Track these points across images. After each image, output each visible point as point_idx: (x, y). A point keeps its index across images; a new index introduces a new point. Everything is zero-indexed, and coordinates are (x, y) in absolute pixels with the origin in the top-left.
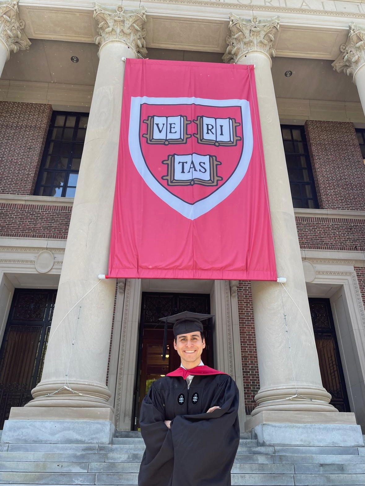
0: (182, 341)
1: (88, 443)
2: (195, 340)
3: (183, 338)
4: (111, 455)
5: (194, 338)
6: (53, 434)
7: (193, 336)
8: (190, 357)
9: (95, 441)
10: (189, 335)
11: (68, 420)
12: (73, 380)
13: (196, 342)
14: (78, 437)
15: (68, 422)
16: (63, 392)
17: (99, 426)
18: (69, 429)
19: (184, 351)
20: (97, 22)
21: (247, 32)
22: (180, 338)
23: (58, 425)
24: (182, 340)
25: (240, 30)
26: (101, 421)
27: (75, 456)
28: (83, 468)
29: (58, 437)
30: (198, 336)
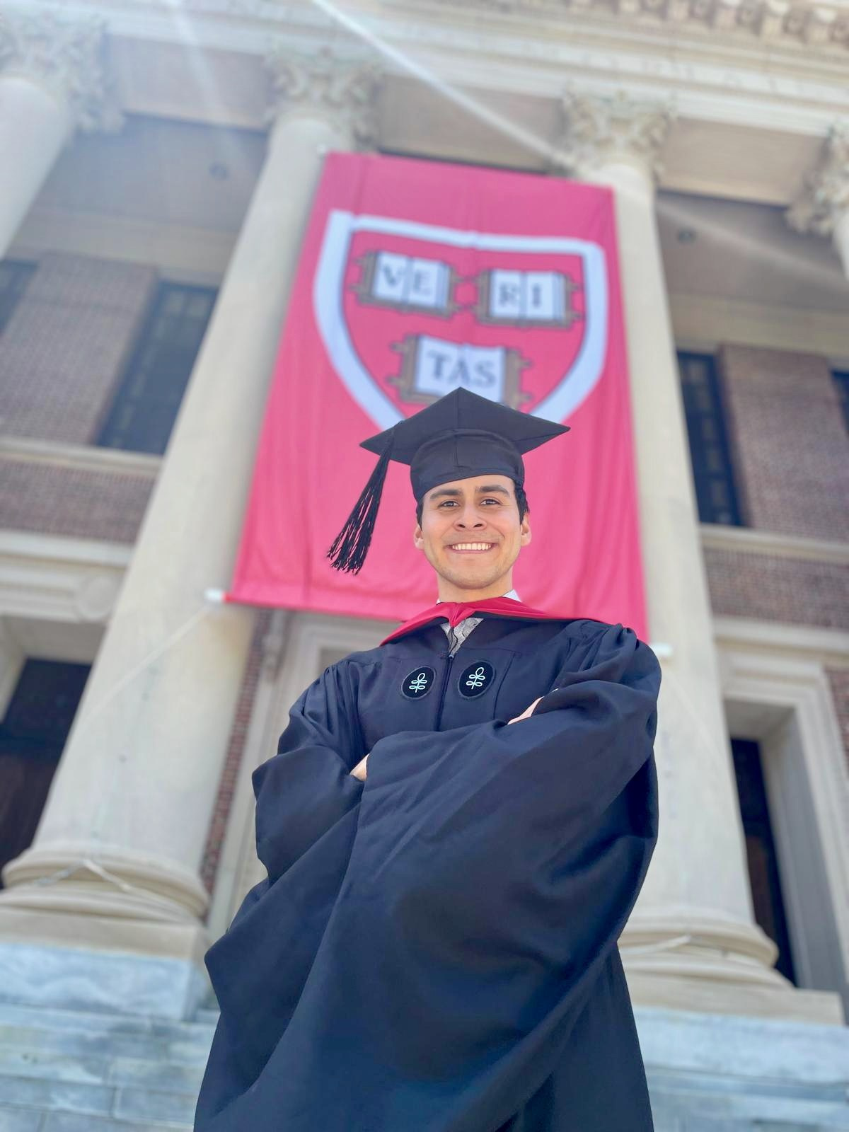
0: (442, 508)
1: (125, 1014)
2: (496, 506)
3: (447, 498)
4: (178, 1047)
5: (488, 500)
6: (38, 981)
7: (486, 489)
8: (470, 562)
9: (146, 1011)
10: (468, 487)
11: (82, 949)
12: (112, 848)
13: (495, 511)
14: (103, 996)
15: (82, 954)
16: (79, 875)
17: (161, 972)
18: (79, 972)
19: (450, 546)
20: (271, 76)
21: (602, 122)
22: (434, 496)
23: (53, 960)
24: (442, 505)
25: (585, 116)
26: (168, 959)
27: (82, 1042)
28: (92, 1071)
29: (51, 990)
30: (505, 492)
